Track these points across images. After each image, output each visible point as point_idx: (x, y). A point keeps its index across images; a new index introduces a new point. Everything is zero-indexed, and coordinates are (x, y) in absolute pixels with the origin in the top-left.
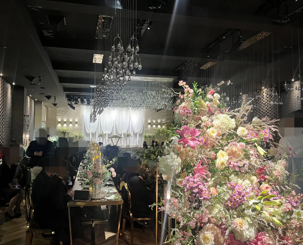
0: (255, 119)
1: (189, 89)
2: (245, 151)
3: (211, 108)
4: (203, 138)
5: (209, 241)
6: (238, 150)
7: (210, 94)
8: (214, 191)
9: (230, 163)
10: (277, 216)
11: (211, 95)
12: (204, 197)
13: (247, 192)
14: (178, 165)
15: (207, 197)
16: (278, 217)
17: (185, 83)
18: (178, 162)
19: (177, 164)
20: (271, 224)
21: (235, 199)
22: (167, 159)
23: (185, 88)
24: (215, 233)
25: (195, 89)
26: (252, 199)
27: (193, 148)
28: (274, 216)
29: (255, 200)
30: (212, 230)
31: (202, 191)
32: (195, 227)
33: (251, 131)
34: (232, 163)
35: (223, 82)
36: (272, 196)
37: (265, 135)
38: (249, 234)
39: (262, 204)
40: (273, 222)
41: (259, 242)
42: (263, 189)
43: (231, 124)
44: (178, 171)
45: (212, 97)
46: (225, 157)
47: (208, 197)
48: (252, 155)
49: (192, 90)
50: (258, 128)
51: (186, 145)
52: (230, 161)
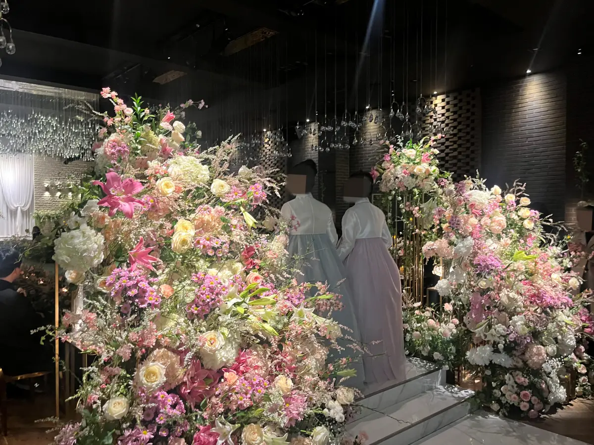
0: (243, 169)
1: (125, 106)
2: (224, 220)
3: (168, 147)
4: (149, 198)
5: (156, 378)
6: (212, 220)
7: (168, 120)
8: (168, 290)
9: (198, 243)
10: (269, 320)
11: (168, 124)
12: (148, 302)
13: (224, 287)
14: (98, 248)
15: (153, 301)
16: (271, 322)
17: (114, 93)
18: (97, 242)
19: (96, 246)
20: (260, 334)
21: (204, 301)
22: (73, 237)
23: (117, 103)
24: (169, 362)
25: (137, 108)
26: (232, 298)
27: (129, 215)
28: (265, 321)
29: (237, 298)
30: (163, 358)
31: (144, 291)
32: (130, 358)
33: (235, 188)
34: (201, 242)
35: (191, 102)
36: (264, 291)
37: (255, 192)
38: (225, 355)
39: (248, 304)
40: (263, 330)
41: (241, 367)
42: (251, 280)
43: (202, 175)
44: (97, 261)
45: (170, 128)
46: (189, 231)
47: (156, 301)
48: (236, 226)
49: (131, 110)
50: (246, 183)
51: (115, 210)
52: (198, 238)
